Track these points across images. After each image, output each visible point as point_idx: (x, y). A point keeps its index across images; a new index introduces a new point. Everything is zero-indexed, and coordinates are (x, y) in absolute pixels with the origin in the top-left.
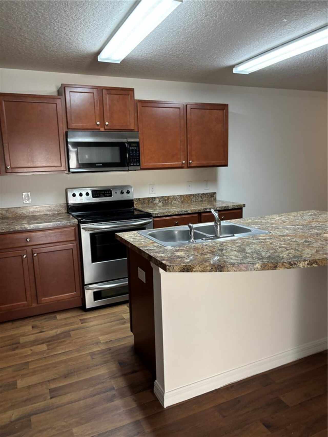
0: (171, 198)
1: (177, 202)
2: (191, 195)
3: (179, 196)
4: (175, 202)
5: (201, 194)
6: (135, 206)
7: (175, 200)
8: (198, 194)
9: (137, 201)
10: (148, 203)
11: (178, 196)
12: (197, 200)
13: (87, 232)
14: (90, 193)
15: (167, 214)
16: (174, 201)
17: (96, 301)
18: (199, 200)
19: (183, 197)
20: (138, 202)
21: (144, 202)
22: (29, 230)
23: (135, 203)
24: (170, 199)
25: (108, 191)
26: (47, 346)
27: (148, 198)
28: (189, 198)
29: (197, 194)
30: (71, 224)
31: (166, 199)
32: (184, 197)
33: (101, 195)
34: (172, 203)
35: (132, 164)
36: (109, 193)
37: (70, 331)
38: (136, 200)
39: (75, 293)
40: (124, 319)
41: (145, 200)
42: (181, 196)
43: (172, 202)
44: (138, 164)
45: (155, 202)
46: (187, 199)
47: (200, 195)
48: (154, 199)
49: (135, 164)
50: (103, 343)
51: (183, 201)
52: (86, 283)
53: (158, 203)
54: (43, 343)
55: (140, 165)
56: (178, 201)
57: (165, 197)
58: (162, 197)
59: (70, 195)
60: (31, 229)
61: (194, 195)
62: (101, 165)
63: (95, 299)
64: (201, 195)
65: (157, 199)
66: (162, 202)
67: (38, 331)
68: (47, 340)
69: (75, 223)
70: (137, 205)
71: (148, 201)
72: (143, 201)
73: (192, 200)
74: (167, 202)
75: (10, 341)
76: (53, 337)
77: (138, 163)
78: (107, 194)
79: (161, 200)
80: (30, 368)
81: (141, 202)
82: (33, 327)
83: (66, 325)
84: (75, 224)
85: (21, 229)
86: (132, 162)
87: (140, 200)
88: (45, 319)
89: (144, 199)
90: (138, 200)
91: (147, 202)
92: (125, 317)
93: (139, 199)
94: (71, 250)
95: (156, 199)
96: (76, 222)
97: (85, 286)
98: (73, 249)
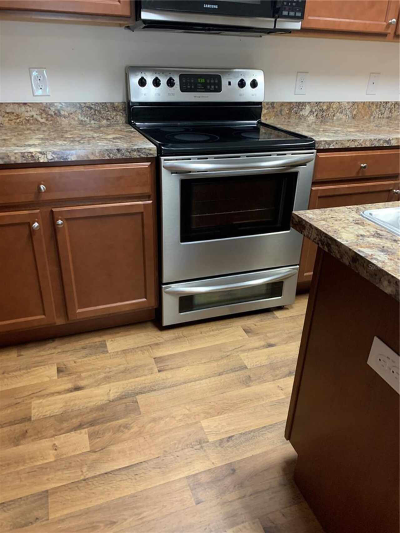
0: (334, 106)
1: (344, 117)
2: (373, 103)
3: (351, 104)
4: (341, 116)
5: (391, 102)
6: (262, 118)
7: (341, 113)
8: (386, 103)
9: (268, 109)
10: (288, 114)
11: (348, 103)
12: (382, 116)
13: (173, 174)
14: (177, 80)
15: (347, 145)
16: (338, 114)
17: (182, 314)
18: (386, 115)
19: (358, 106)
20: (270, 110)
21: (281, 111)
22: (43, 163)
23: (264, 111)
24: (332, 108)
25: (214, 80)
26: (91, 436)
27: (290, 103)
28: (367, 110)
29: (384, 102)
30: (143, 156)
31: (325, 108)
32: (360, 107)
33: (200, 86)
34: (335, 118)
35: (285, 13)
36: (214, 84)
37: (137, 394)
38: (267, 106)
39: (145, 300)
40: (246, 368)
41: (283, 107)
42: (354, 103)
43: (334, 116)
44: (299, 14)
45: (301, 113)
46: (363, 112)
47: (389, 105)
48: (301, 105)
49: (292, 14)
50: (214, 443)
51: (355, 115)
52: (164, 281)
53: (307, 116)
54: (80, 426)
55: (302, 18)
56: (346, 115)
57: (324, 103)
58: (318, 103)
59: (134, 80)
60: (48, 162)
61: (378, 105)
62: (216, 7)
63: (182, 309)
64: (391, 105)
65: (308, 108)
66: (315, 114)
67: (70, 386)
68: (90, 417)
69: (151, 154)
70: (267, 117)
71: (290, 110)
72: (279, 109)
73: (372, 115)
74: (324, 114)
75: (9, 411)
76: (101, 408)
77: (299, 11)
78: (211, 84)
79: (314, 110)
80: (52, 516)
81: (275, 110)
82: (59, 371)
83: (126, 372)
84: (149, 156)
85: (25, 162)
86: (287, 8)
87: (273, 107)
88: (84, 348)
89: (282, 104)
90: (270, 106)
91: (288, 112)
92: (246, 363)
93: (273, 103)
94: (140, 217)
95: (305, 106)
96: (152, 152)
97: (164, 286)
98: (144, 214)
